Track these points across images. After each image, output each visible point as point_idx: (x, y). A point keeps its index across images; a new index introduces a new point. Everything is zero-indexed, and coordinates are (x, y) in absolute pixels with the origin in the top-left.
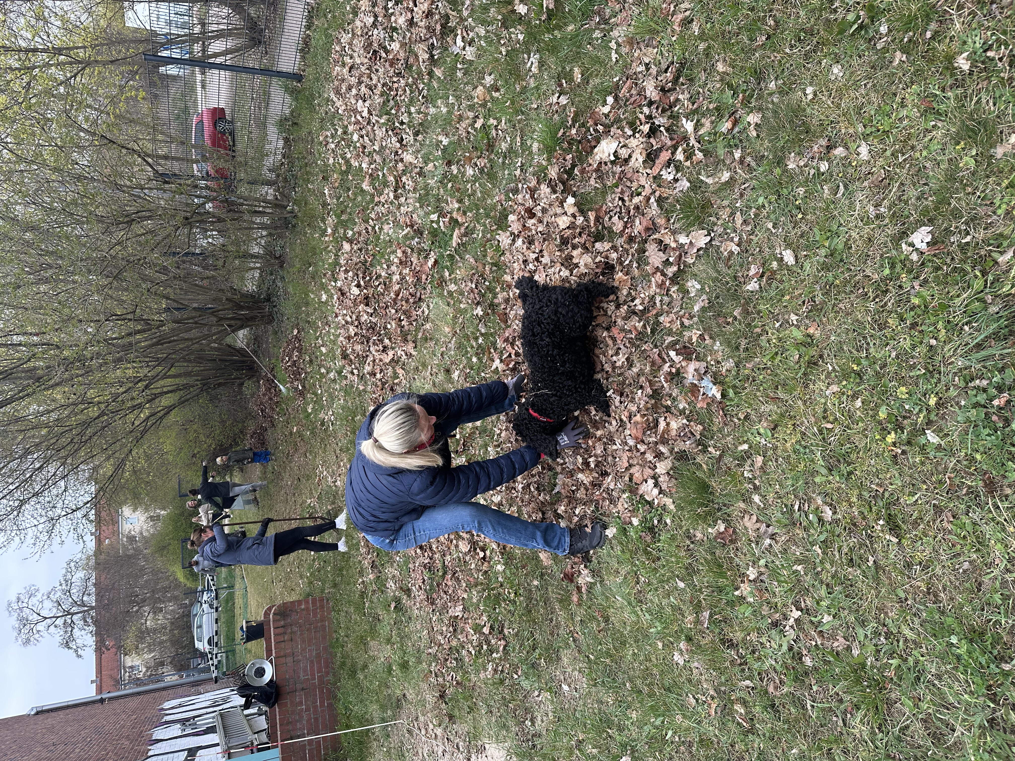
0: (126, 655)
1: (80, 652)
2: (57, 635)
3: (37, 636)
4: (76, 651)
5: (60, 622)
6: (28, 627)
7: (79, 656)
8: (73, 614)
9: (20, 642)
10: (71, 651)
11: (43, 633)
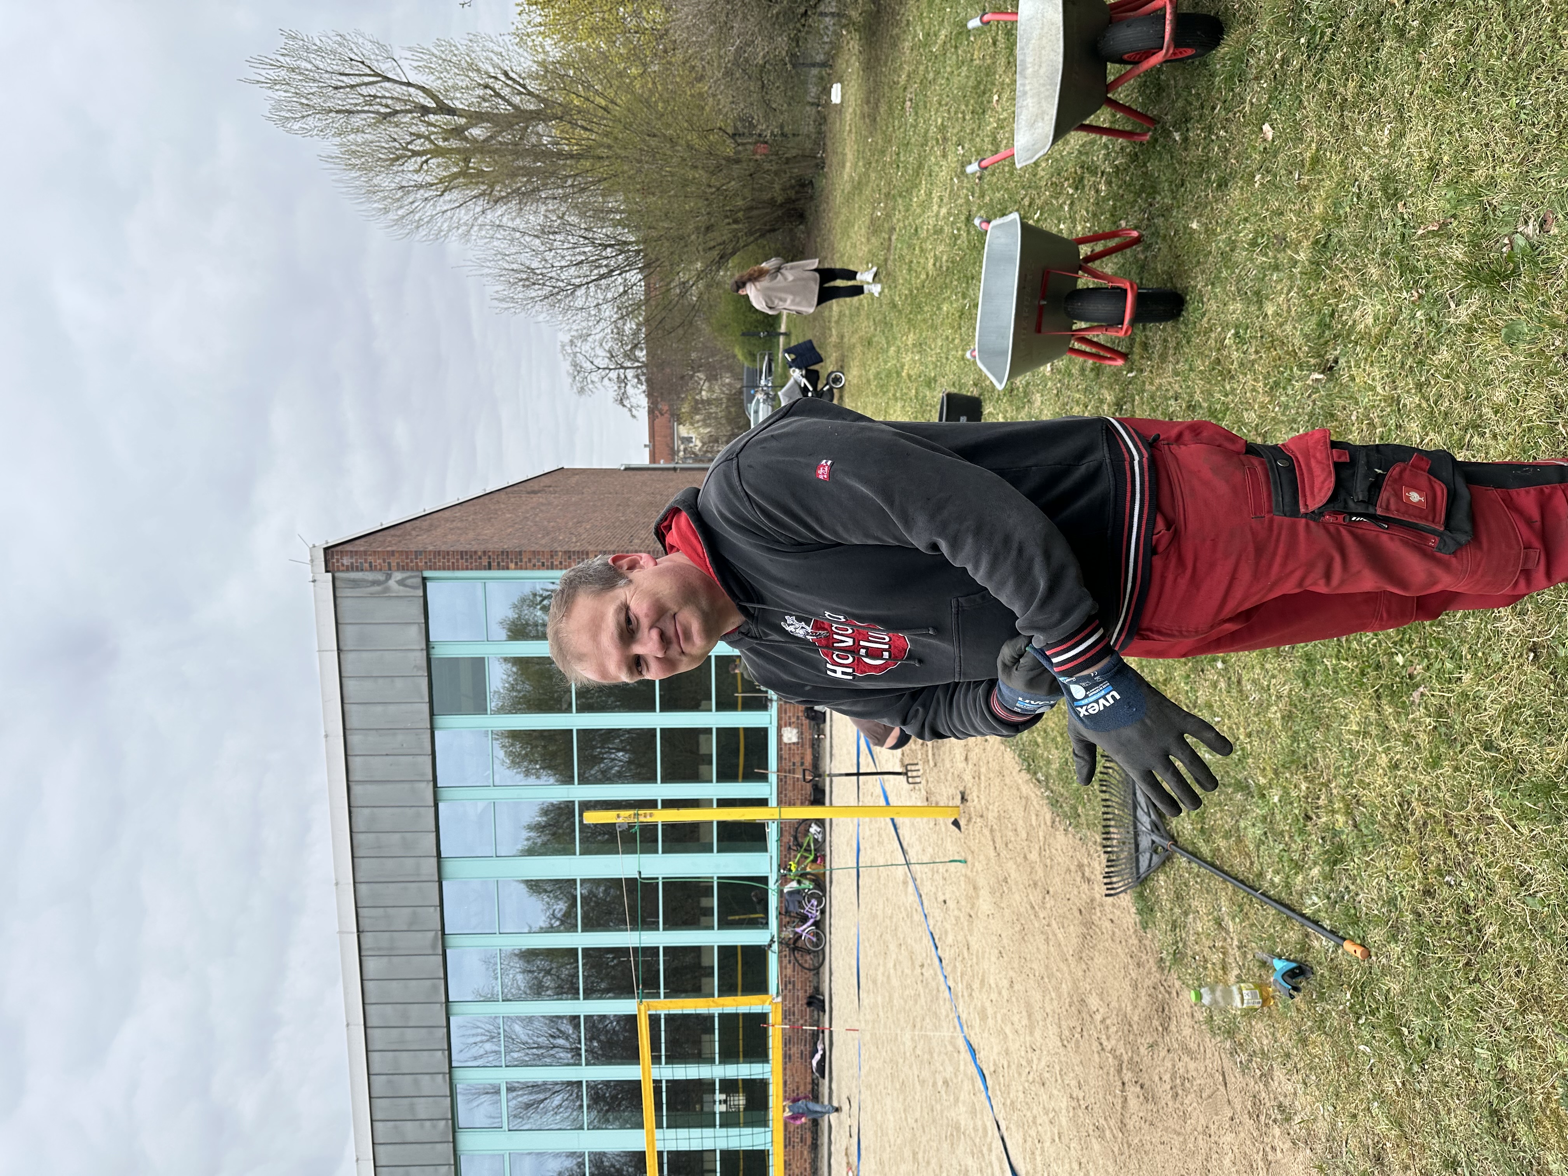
0: (679, 424)
1: (634, 412)
2: (610, 390)
3: (591, 386)
4: (630, 410)
5: (613, 375)
6: (582, 374)
7: (634, 416)
8: (626, 368)
9: (575, 390)
10: (626, 410)
11: (599, 385)
